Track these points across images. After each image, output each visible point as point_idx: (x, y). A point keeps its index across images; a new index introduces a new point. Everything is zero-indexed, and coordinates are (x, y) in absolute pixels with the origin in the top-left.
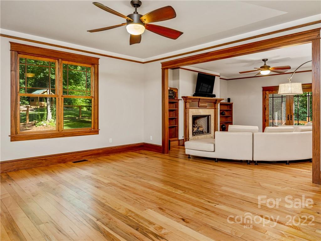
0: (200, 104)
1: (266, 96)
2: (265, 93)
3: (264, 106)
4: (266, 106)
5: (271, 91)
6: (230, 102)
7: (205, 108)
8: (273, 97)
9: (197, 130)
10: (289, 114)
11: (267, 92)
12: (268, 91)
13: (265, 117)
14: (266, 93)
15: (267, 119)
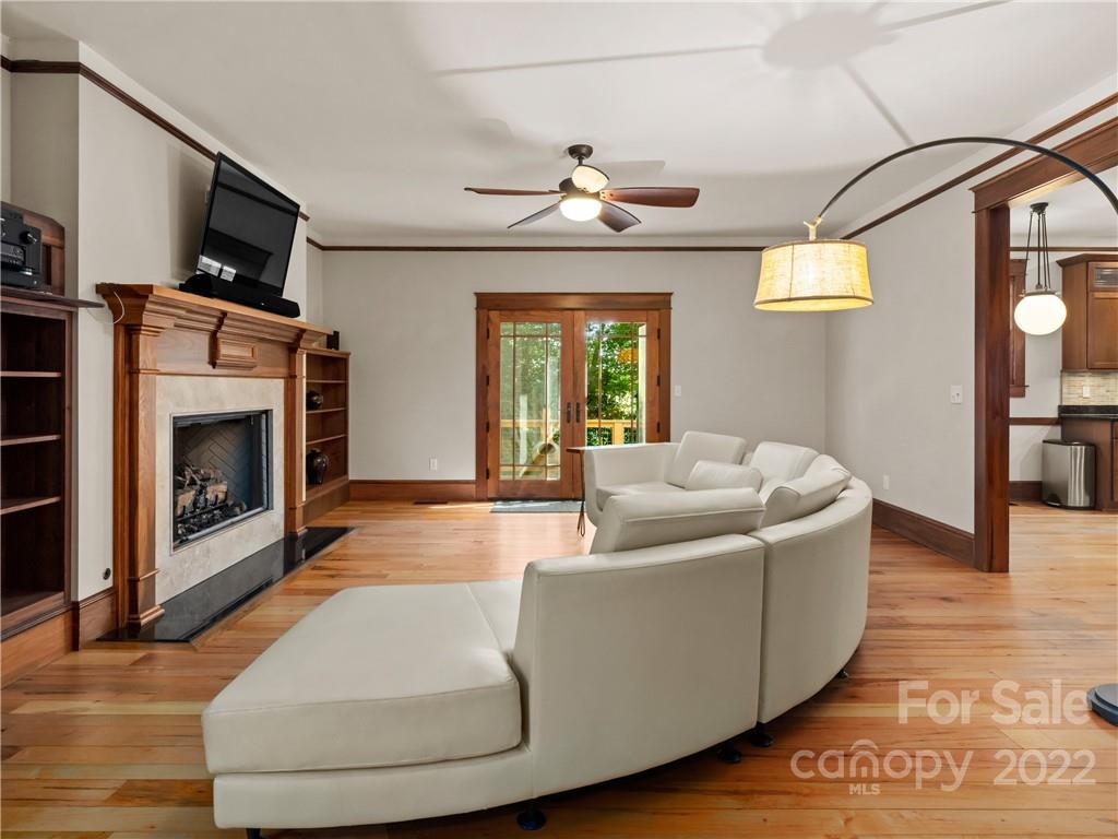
0: (225, 350)
1: (488, 330)
2: (486, 319)
3: (484, 367)
4: (490, 372)
5: (507, 313)
6: (337, 348)
7: (245, 373)
8: (514, 337)
9: (195, 503)
10: (571, 400)
11: (494, 314)
12: (498, 312)
13: (486, 413)
14: (489, 319)
15: (492, 420)
